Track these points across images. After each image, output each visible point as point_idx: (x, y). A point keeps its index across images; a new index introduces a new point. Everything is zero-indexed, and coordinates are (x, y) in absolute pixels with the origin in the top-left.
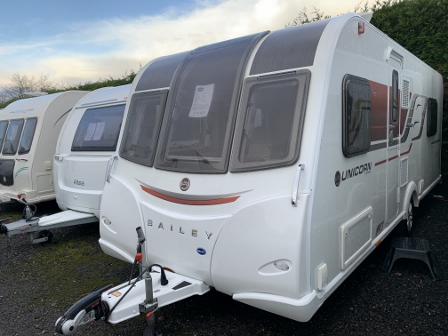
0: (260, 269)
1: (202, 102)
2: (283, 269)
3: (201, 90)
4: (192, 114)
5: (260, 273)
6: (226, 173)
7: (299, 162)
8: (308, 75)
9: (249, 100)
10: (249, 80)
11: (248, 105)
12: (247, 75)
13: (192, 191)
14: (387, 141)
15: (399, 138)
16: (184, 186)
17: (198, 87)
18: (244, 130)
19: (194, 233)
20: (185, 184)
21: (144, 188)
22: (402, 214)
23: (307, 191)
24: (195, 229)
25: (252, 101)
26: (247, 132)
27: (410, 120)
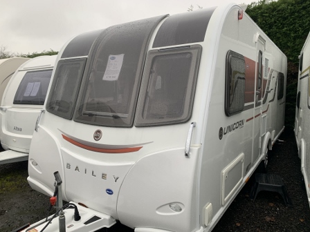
0: (158, 209)
1: (114, 69)
2: (176, 210)
3: (113, 58)
4: (105, 78)
5: (158, 212)
6: (131, 127)
7: (192, 121)
8: (200, 49)
9: (152, 68)
10: (152, 52)
11: (151, 73)
12: (151, 48)
13: (103, 141)
14: (254, 103)
15: (262, 101)
16: (97, 137)
17: (111, 56)
18: (147, 93)
19: (104, 176)
20: (98, 135)
21: (64, 137)
22: (262, 156)
23: (198, 145)
24: (105, 173)
25: (154, 69)
26: (149, 94)
27: (268, 88)
